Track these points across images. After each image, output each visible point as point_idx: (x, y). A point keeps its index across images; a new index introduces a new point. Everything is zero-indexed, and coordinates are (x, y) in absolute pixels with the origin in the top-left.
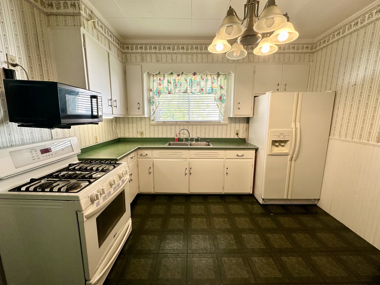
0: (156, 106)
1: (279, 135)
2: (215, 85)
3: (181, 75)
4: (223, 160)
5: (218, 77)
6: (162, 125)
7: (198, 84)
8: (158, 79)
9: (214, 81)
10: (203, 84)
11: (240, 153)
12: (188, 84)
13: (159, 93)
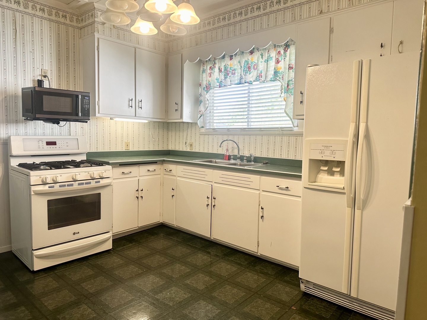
0: (205, 107)
1: (323, 148)
2: (281, 65)
3: (234, 56)
4: (258, 192)
5: (285, 51)
6: (213, 135)
7: (256, 67)
8: (208, 68)
9: (280, 59)
10: (262, 66)
11: (284, 182)
12: (243, 69)
13: (208, 88)
